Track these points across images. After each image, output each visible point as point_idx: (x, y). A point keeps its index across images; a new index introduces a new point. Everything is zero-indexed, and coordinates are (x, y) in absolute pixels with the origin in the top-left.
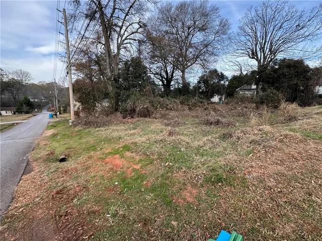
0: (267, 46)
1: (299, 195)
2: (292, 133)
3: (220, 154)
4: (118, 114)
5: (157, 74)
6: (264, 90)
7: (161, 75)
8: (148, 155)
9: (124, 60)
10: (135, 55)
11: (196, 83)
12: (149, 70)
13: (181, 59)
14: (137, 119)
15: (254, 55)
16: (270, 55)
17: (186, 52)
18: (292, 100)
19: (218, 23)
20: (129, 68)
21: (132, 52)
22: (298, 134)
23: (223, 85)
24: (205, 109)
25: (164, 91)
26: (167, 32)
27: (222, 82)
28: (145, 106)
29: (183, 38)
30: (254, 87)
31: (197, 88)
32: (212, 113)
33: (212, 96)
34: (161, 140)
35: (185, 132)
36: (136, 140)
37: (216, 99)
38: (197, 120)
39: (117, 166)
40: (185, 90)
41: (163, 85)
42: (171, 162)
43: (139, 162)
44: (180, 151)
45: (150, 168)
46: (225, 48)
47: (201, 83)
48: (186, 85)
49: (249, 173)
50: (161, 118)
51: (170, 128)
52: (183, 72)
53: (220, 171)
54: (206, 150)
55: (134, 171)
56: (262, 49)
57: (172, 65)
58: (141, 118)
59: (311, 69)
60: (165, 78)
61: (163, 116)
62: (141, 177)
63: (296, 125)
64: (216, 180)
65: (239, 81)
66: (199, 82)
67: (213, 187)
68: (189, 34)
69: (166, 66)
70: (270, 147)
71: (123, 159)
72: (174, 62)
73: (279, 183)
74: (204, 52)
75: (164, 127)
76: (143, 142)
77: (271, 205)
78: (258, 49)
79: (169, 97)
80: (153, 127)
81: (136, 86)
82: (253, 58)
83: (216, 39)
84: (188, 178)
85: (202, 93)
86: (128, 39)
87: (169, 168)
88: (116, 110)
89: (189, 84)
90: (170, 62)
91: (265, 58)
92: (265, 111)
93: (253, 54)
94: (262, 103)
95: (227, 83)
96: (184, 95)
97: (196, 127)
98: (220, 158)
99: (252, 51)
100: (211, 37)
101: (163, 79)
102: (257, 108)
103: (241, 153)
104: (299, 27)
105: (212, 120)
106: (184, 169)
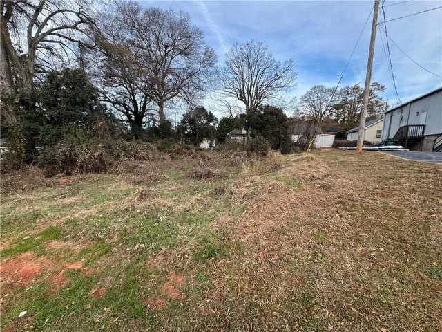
0: (253, 89)
1: (287, 248)
2: (278, 183)
3: (212, 217)
4: (33, 169)
5: (118, 103)
6: (253, 136)
7: (125, 105)
8: (100, 239)
9: (47, 69)
10: (73, 65)
11: (180, 122)
12: (102, 95)
13: (156, 87)
14: (80, 176)
15: (242, 97)
16: (257, 98)
17: (164, 78)
18: (276, 148)
19: (202, 50)
20: (58, 85)
21: (66, 59)
22: (282, 183)
23: (213, 128)
24: (193, 158)
25: (132, 130)
26: (132, 43)
27: (212, 124)
28: (96, 154)
29: (159, 58)
30: (244, 132)
31: (181, 129)
32: (202, 162)
33: (201, 141)
34: (126, 210)
35: (166, 192)
36: (76, 215)
37: (205, 144)
38: (183, 173)
39: (26, 276)
40: (163, 131)
41: (130, 120)
42: (142, 243)
43: (81, 255)
44: (158, 222)
45: (106, 261)
46: (213, 82)
47: (185, 123)
48: (166, 124)
49: (244, 234)
50: (126, 172)
51: (141, 188)
52: (160, 105)
53: (212, 241)
54: (194, 215)
55: (70, 276)
56: (249, 91)
57: (142, 94)
58: (89, 175)
59: (288, 119)
60: (131, 111)
61: (131, 170)
62: (86, 283)
63: (280, 173)
64: (208, 254)
65: (228, 124)
66: (183, 122)
67: (205, 265)
68: (166, 55)
69: (133, 93)
70: (261, 200)
71: (42, 258)
72: (146, 89)
73: (271, 239)
74: (187, 83)
75: (131, 187)
76: (90, 217)
77: (266, 268)
78: (246, 92)
79: (140, 141)
80: (111, 188)
81: (76, 119)
82: (241, 100)
83: (202, 69)
84: (170, 262)
85: (188, 135)
86: (54, 34)
87: (140, 253)
88: (28, 161)
89: (169, 123)
90: (140, 89)
91: (252, 101)
92: (255, 158)
93: (241, 95)
94: (252, 150)
95: (217, 126)
96: (163, 138)
97: (182, 183)
98: (212, 223)
99: (240, 92)
100: (196, 66)
101: (130, 112)
102: (249, 156)
103: (235, 211)
104: (277, 77)
105: (202, 172)
106: (164, 249)
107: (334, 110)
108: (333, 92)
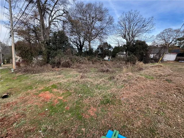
0: (131, 33)
1: (144, 106)
2: (141, 76)
3: (108, 88)
4: (49, 65)
5: (74, 42)
6: (129, 55)
7: (77, 43)
8: (68, 90)
9: (53, 31)
10: (61, 29)
11: (97, 49)
12: (69, 39)
13: (88, 35)
14: (62, 68)
15: (125, 37)
16: (132, 37)
17: (91, 32)
18: (141, 60)
19: (108, 18)
20: (57, 37)
21: (59, 27)
22: (143, 77)
23: (110, 51)
24: (101, 64)
25: (79, 52)
26: (80, 18)
27: (110, 49)
28: (67, 61)
29: (90, 23)
30: (125, 53)
31: (97, 52)
32: (105, 65)
33: (105, 57)
34: (76, 81)
35: (90, 76)
36: (61, 81)
37: (107, 58)
38: (97, 70)
39: (47, 98)
40: (90, 53)
41: (78, 49)
42: (82, 94)
43: (62, 95)
44: (87, 87)
45: (69, 98)
46: (111, 31)
47: (99, 49)
48: (91, 50)
49: (122, 97)
50: (76, 68)
51: (81, 74)
52: (89, 42)
53: (108, 97)
54: (101, 86)
55: (59, 101)
56: (128, 34)
57: (83, 38)
58: (64, 68)
59: (148, 46)
60: (79, 45)
61: (78, 67)
62: (63, 104)
63: (142, 72)
64: (106, 102)
65: (118, 49)
66: (98, 49)
67: (105, 106)
68: (93, 22)
69: (80, 38)
70: (132, 83)
71: (51, 94)
72: (84, 36)
73: (135, 101)
74: (101, 32)
75: (78, 73)
76: (65, 82)
77: (132, 112)
78: (127, 34)
79: (81, 56)
80: (71, 73)
81: (61, 48)
82: (124, 38)
83: (107, 26)
84: (91, 103)
85: (100, 54)
86: (56, 19)
87: (81, 97)
88: (48, 63)
89: (92, 49)
90: (82, 36)
91: (130, 39)
92: (129, 65)
93: (124, 36)
94: (128, 61)
95: (112, 50)
96: (90, 55)
97: (96, 73)
98: (109, 90)
99: (124, 35)
100: (105, 25)
101: (78, 45)
102: (126, 64)
103: (119, 87)
104: (144, 26)
105: (105, 69)
106: (89, 97)
107: (178, 41)
108: (178, 31)
